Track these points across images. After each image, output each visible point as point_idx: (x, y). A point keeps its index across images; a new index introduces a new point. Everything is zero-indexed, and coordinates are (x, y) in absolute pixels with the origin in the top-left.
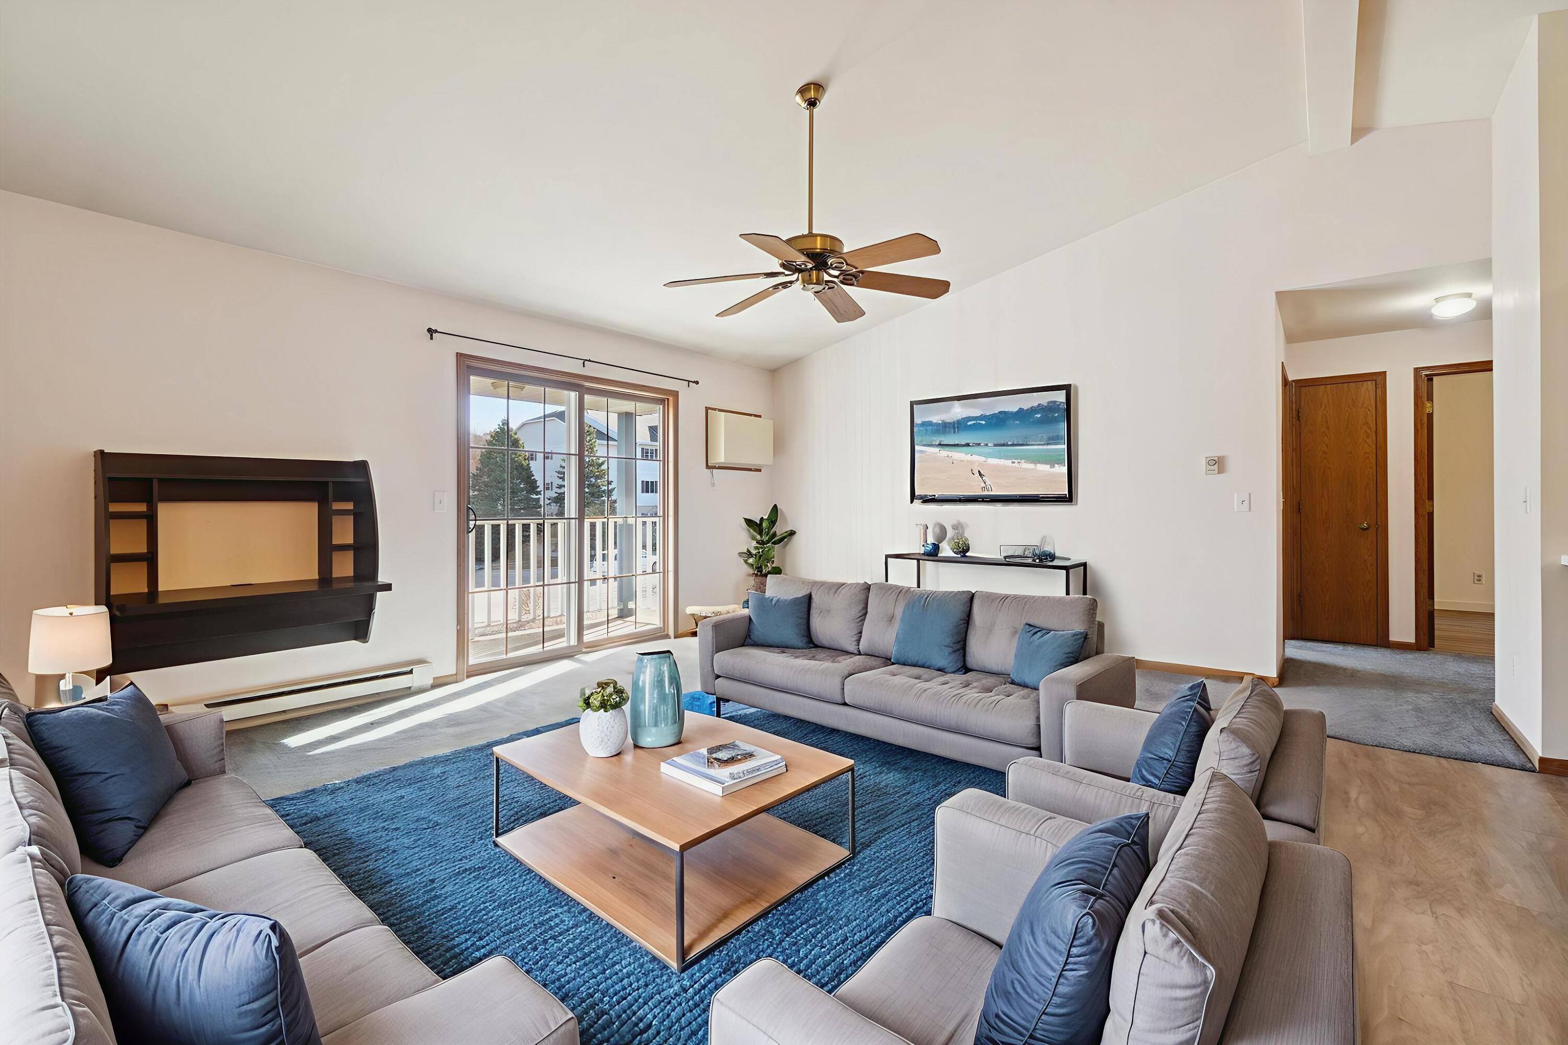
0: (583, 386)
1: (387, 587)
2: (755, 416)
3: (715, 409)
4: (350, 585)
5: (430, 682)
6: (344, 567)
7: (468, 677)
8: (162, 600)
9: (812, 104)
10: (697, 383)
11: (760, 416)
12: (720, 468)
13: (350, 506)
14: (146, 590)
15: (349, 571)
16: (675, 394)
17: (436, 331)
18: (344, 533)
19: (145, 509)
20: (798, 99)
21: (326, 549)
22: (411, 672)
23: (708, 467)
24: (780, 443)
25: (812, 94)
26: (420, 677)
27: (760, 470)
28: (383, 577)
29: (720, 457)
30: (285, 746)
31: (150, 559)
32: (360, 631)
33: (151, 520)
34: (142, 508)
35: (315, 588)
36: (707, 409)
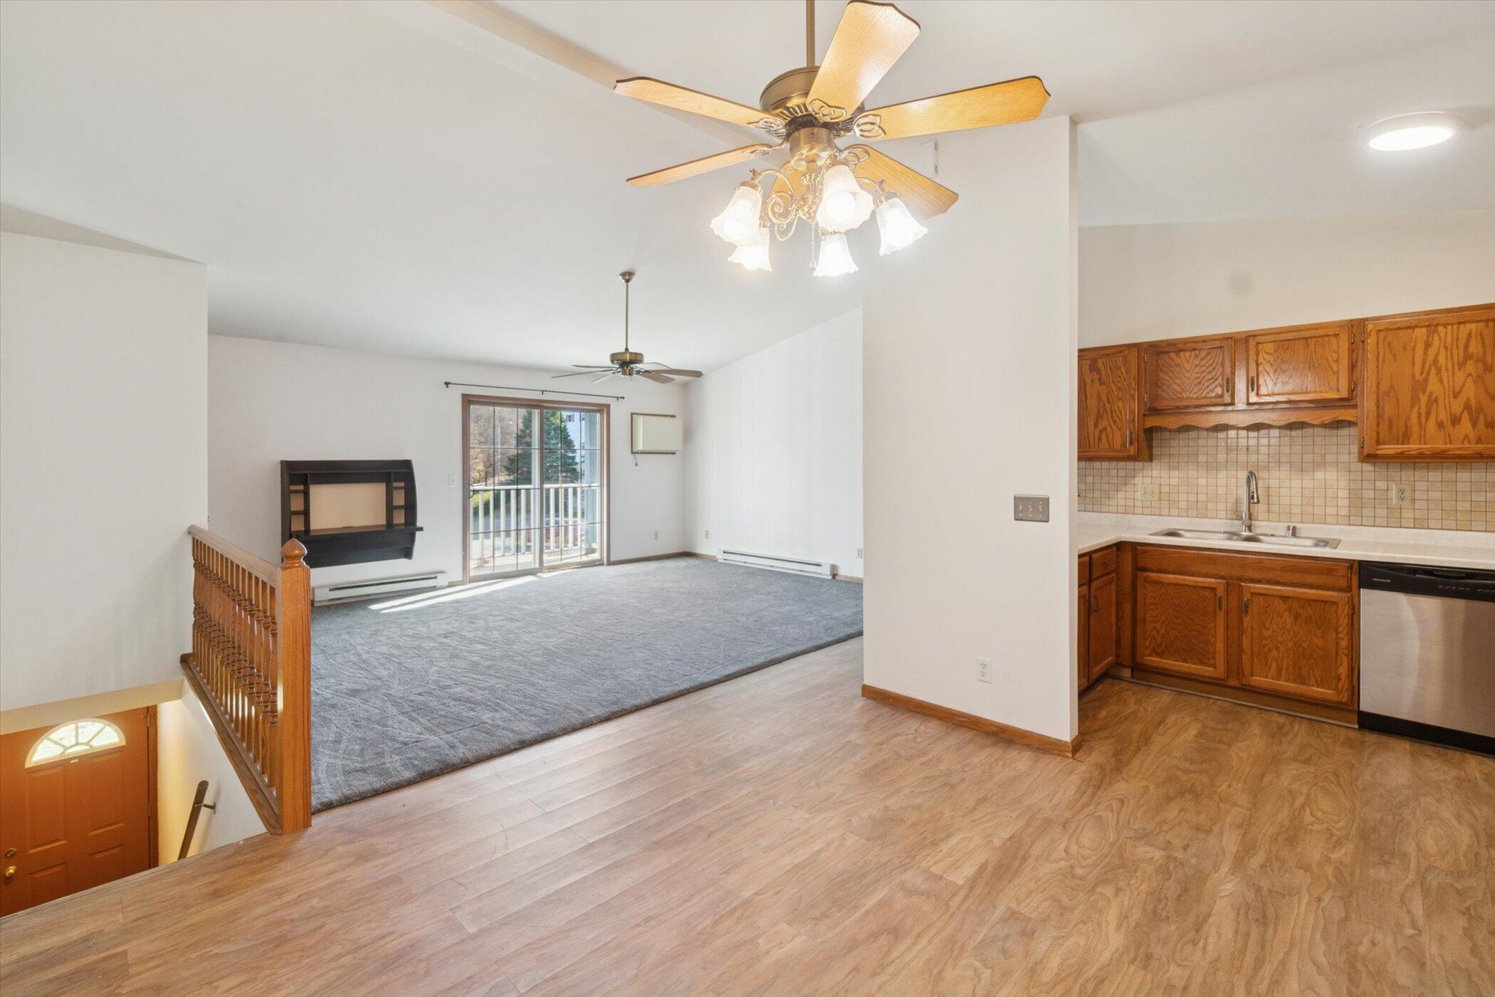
0: (542, 406)
1: (421, 529)
2: (671, 416)
3: (638, 414)
4: (403, 527)
5: (447, 584)
6: (399, 518)
7: (469, 583)
8: (312, 534)
9: (628, 281)
10: (623, 398)
11: (674, 416)
12: (642, 453)
13: (402, 484)
14: (303, 529)
15: (402, 521)
16: (608, 406)
17: (450, 383)
18: (399, 499)
19: (303, 488)
20: (620, 277)
21: (390, 508)
22: (436, 578)
23: (632, 453)
24: (688, 435)
25: (627, 277)
26: (442, 581)
27: (675, 453)
28: (419, 524)
29: (640, 446)
30: (370, 609)
31: (306, 513)
32: (407, 553)
33: (306, 494)
34: (301, 487)
35: (384, 529)
36: (632, 414)
